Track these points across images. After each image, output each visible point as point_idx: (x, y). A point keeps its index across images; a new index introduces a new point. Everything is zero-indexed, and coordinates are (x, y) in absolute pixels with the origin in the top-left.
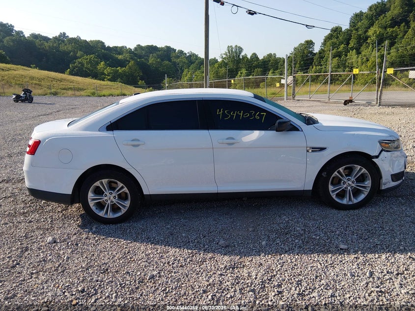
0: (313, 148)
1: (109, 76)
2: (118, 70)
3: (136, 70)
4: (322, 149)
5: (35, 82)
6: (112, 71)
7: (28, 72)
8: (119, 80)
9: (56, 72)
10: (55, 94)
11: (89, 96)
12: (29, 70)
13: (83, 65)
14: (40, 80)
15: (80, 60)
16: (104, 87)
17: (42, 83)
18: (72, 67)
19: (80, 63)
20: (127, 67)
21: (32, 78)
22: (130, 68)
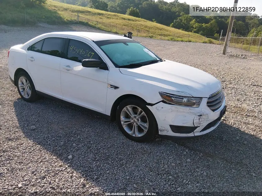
0: (111, 85)
1: (196, 29)
2: (203, 26)
3: (215, 26)
4: (116, 88)
5: (146, 29)
6: (198, 26)
7: (145, 23)
8: (201, 32)
9: (161, 24)
10: (151, 37)
11: (169, 40)
12: (147, 22)
13: (182, 21)
14: (150, 28)
15: (180, 18)
16: (185, 36)
17: (150, 30)
18: (175, 21)
19: (180, 19)
20: (209, 24)
21: (146, 27)
22: (211, 24)
